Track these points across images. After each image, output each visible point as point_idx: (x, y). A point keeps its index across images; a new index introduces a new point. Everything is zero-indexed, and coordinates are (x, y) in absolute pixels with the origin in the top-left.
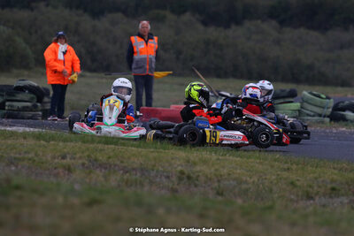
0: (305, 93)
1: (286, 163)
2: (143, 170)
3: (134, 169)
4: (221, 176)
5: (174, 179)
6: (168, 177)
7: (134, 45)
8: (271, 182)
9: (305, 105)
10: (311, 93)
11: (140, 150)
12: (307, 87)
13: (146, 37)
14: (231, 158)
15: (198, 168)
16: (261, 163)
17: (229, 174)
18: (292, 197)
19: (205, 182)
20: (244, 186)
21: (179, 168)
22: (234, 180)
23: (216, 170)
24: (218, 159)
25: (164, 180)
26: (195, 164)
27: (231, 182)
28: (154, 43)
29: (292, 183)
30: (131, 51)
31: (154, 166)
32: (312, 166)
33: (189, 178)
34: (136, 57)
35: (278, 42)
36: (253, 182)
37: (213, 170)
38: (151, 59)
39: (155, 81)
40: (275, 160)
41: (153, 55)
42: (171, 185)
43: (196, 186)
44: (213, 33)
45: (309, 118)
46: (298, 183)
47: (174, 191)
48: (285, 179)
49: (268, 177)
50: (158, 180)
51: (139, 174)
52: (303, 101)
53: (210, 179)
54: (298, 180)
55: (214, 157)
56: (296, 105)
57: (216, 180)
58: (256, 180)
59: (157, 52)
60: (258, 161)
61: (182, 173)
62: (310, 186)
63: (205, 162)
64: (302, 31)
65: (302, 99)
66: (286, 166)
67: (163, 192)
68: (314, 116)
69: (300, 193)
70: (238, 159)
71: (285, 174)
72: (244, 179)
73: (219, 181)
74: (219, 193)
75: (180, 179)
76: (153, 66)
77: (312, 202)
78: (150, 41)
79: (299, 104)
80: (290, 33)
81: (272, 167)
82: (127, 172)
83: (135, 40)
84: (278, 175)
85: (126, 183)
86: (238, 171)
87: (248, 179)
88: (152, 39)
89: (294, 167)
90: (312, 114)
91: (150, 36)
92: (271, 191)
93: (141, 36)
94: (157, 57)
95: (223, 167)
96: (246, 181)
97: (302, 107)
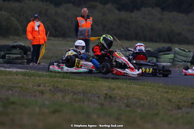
0: (177, 49)
1: (166, 88)
2: (84, 93)
3: (79, 92)
4: (129, 96)
5: (102, 98)
6: (98, 97)
7: (79, 22)
8: (158, 100)
9: (177, 55)
10: (180, 49)
11: (82, 81)
12: (177, 45)
13: (86, 18)
14: (134, 86)
15: (115, 92)
16: (151, 89)
17: (133, 95)
18: (169, 108)
19: (120, 100)
20: (142, 102)
21: (105, 92)
22: (136, 98)
23: (126, 93)
24: (127, 87)
25: (96, 98)
26: (114, 89)
27: (135, 99)
28: (90, 21)
29: (169, 100)
30: (77, 25)
31: (90, 91)
32: (181, 90)
33: (110, 97)
34: (80, 29)
35: (161, 20)
36: (147, 99)
37: (124, 92)
38: (88, 30)
39: (91, 42)
40: (160, 87)
41: (89, 28)
42: (100, 101)
43: (114, 102)
44: (124, 15)
45: (179, 63)
46: (173, 100)
47: (102, 105)
48: (165, 98)
49: (156, 97)
50: (93, 98)
51: (82, 95)
52: (175, 53)
53: (123, 98)
54: (173, 98)
55: (125, 85)
56: (171, 56)
57: (126, 98)
58: (149, 99)
59: (92, 26)
60: (150, 87)
61: (106, 94)
62: (180, 102)
63: (119, 88)
64: (175, 13)
65: (175, 52)
66: (166, 90)
67: (96, 105)
68: (181, 62)
69: (174, 106)
70: (138, 86)
71: (165, 95)
72: (142, 97)
73: (127, 99)
74: (128, 106)
75: (105, 98)
76: (90, 33)
77: (180, 111)
78: (88, 19)
79: (173, 55)
80: (167, 15)
81: (158, 91)
82: (75, 94)
83: (79, 19)
84: (161, 95)
85: (75, 100)
86: (138, 93)
87: (144, 98)
88: (89, 18)
89: (170, 91)
90: (180, 61)
91: (88, 17)
92: (157, 104)
93: (83, 17)
94: (92, 29)
95: (130, 91)
96: (143, 99)
97: (174, 57)
